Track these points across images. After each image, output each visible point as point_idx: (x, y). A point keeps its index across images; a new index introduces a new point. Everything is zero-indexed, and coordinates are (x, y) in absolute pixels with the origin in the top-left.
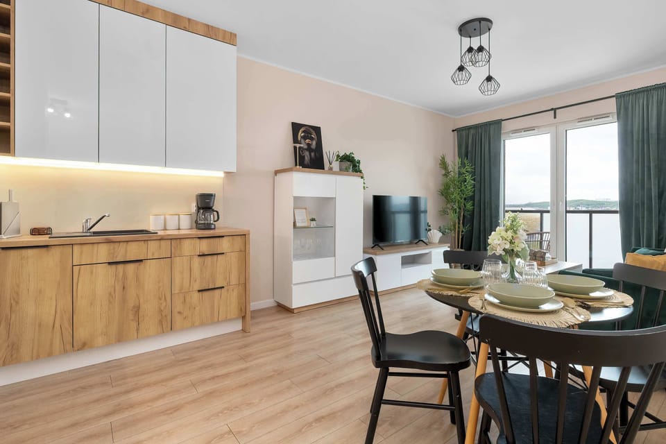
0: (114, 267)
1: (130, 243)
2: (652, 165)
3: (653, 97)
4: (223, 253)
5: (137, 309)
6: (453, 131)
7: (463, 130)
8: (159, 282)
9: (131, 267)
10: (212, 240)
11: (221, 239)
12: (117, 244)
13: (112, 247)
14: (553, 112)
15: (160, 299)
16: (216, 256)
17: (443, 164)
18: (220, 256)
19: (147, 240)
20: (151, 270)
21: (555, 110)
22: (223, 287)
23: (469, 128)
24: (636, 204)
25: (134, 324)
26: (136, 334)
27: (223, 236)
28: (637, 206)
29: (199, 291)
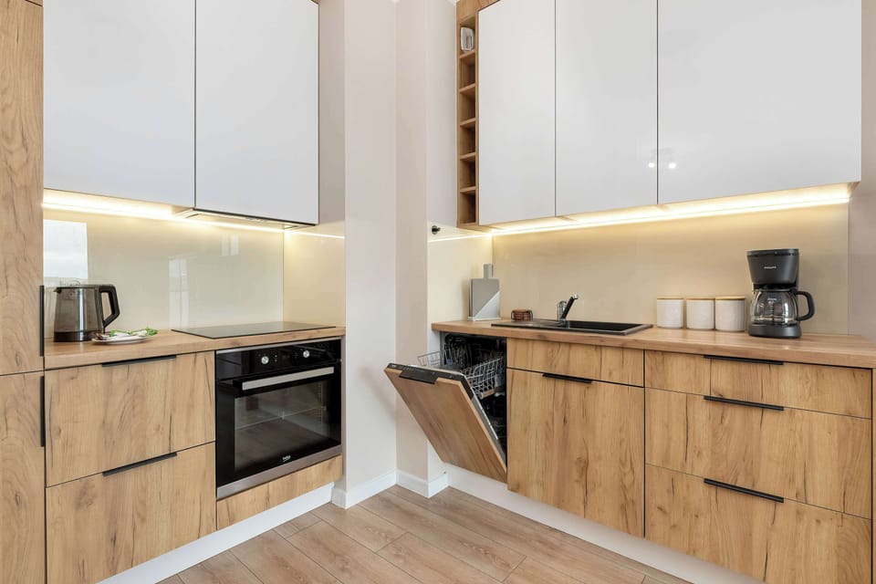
0: (551, 381)
1: (574, 348)
4: (780, 409)
5: (584, 466)
8: (621, 430)
9: (575, 389)
10: (744, 368)
11: (774, 368)
12: (556, 346)
13: (550, 350)
15: (623, 465)
16: (756, 413)
18: (768, 415)
19: (601, 346)
20: (606, 402)
22: (780, 500)
25: (579, 492)
26: (582, 507)
27: (780, 363)
29: (707, 481)
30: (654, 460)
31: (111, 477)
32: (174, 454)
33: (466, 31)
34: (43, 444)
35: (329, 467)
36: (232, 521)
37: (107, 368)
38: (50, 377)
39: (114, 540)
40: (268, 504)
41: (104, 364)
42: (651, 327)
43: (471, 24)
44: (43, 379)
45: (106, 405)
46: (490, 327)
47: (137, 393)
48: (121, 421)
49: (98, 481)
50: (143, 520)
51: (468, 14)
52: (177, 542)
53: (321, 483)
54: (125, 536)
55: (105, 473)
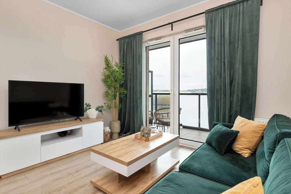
2: (226, 60)
3: (227, 12)
6: (117, 40)
7: (122, 39)
14: (171, 25)
17: (107, 61)
21: (172, 23)
23: (125, 38)
24: (217, 89)
28: (217, 90)
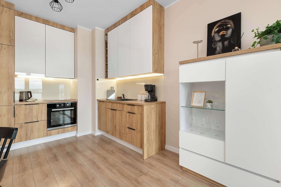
0: (112, 110)
4: (135, 113)
5: (115, 127)
9: (114, 112)
10: (132, 106)
15: (120, 126)
18: (134, 115)
20: (118, 114)
22: (135, 130)
27: (135, 105)
29: (128, 128)
30: (123, 125)
31: (26, 124)
32: (38, 121)
33: (106, 36)
34: (14, 117)
35: (74, 128)
36: (50, 135)
37: (26, 105)
38: (15, 106)
39: (27, 135)
40: (58, 133)
41: (25, 105)
42: (137, 100)
43: (107, 35)
44: (14, 106)
45: (25, 111)
46: (106, 100)
47: (31, 110)
48: (28, 114)
49: (24, 124)
50: (32, 132)
51: (106, 33)
52: (39, 137)
53: (72, 131)
54: (29, 135)
55: (25, 123)
